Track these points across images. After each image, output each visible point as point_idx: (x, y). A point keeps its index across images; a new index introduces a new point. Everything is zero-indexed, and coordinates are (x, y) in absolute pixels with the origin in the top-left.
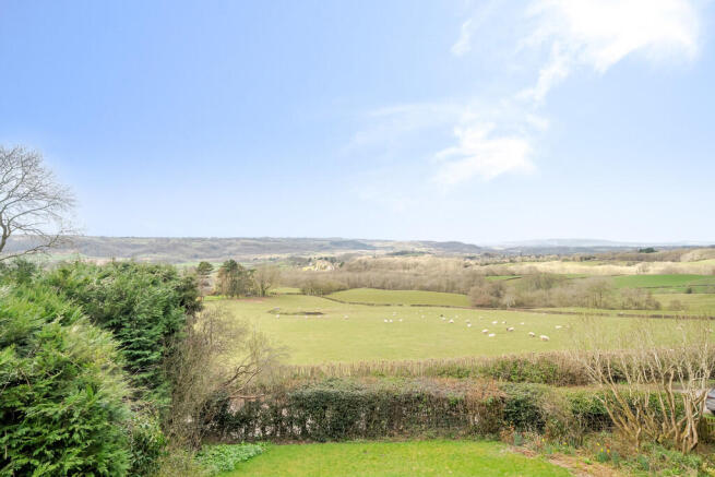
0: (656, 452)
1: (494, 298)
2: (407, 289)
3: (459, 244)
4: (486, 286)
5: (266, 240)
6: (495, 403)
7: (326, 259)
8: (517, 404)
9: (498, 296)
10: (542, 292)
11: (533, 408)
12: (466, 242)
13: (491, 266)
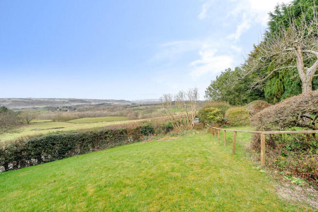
0: (185, 131)
1: (136, 117)
2: (105, 116)
3: (124, 100)
4: (133, 113)
5: (30, 99)
6: (137, 129)
7: (67, 107)
8: (145, 128)
9: (137, 116)
10: (149, 114)
11: (150, 128)
12: (126, 100)
13: (134, 108)
